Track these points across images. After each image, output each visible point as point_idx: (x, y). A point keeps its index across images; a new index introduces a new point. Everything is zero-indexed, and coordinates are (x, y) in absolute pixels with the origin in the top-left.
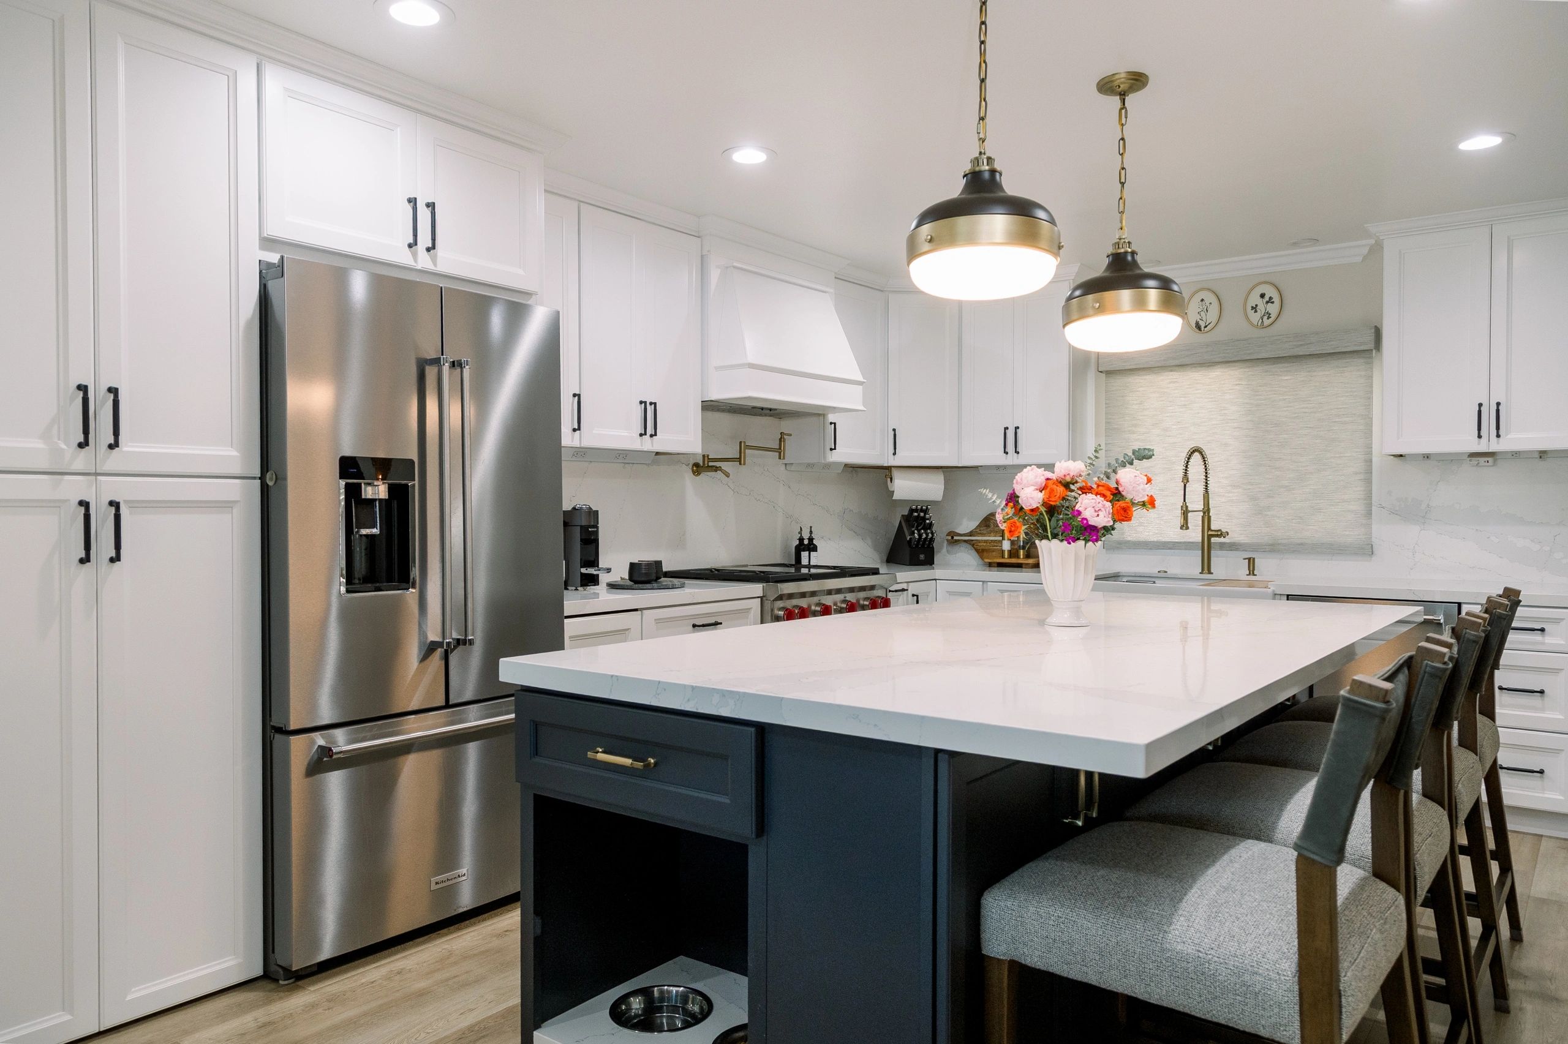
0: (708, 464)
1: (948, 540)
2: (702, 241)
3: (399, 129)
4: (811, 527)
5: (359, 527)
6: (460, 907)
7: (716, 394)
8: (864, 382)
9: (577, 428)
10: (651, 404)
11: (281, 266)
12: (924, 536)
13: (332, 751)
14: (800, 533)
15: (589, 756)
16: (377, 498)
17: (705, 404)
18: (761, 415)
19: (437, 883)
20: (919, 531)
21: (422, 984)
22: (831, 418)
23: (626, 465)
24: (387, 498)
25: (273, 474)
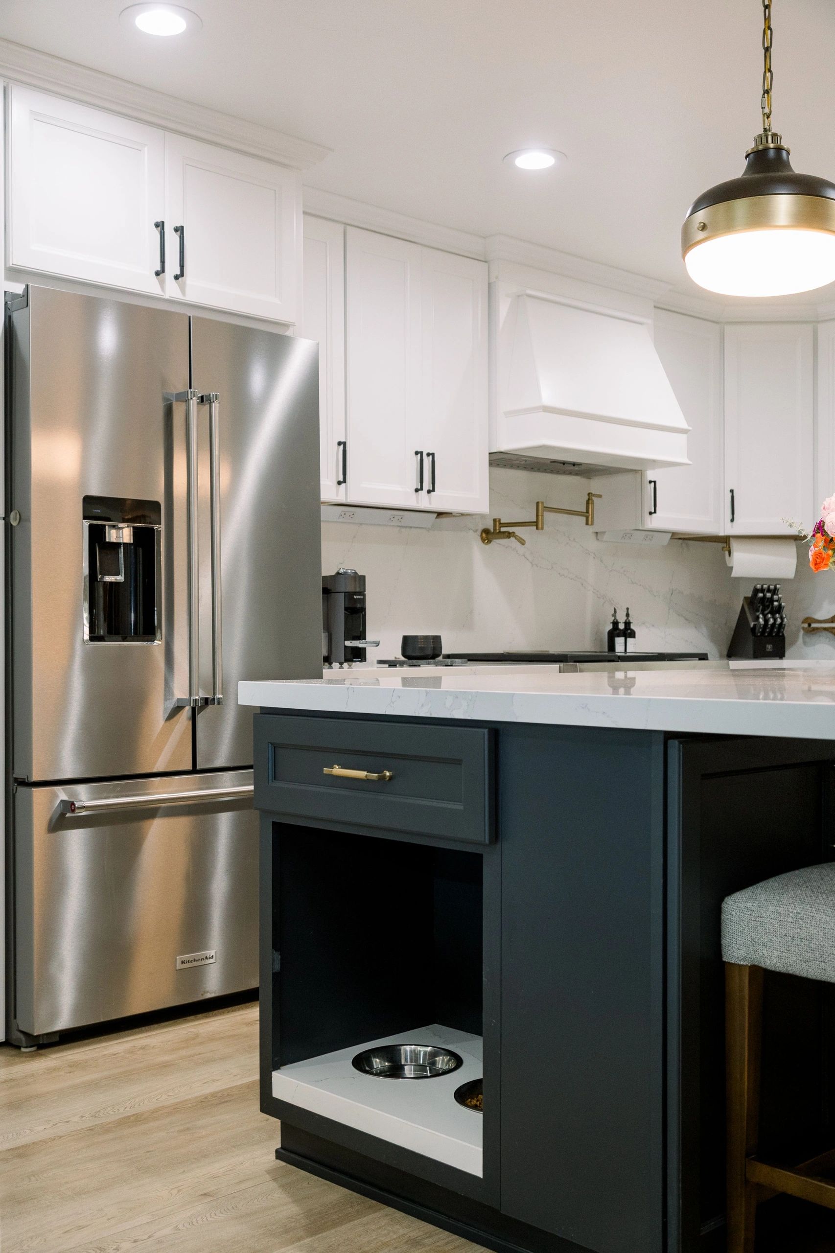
0: (499, 530)
1: (803, 628)
2: (489, 267)
3: (146, 148)
4: (628, 609)
5: (104, 574)
6: (208, 992)
7: (506, 444)
8: (689, 430)
9: (342, 480)
10: (428, 455)
11: (26, 297)
12: (771, 621)
13: (74, 805)
14: (614, 615)
15: (324, 772)
16: (121, 541)
17: (494, 457)
18: (565, 473)
19: (183, 962)
20: (765, 616)
21: (167, 1058)
22: (650, 475)
23: (403, 530)
24: (132, 542)
25: (16, 514)
